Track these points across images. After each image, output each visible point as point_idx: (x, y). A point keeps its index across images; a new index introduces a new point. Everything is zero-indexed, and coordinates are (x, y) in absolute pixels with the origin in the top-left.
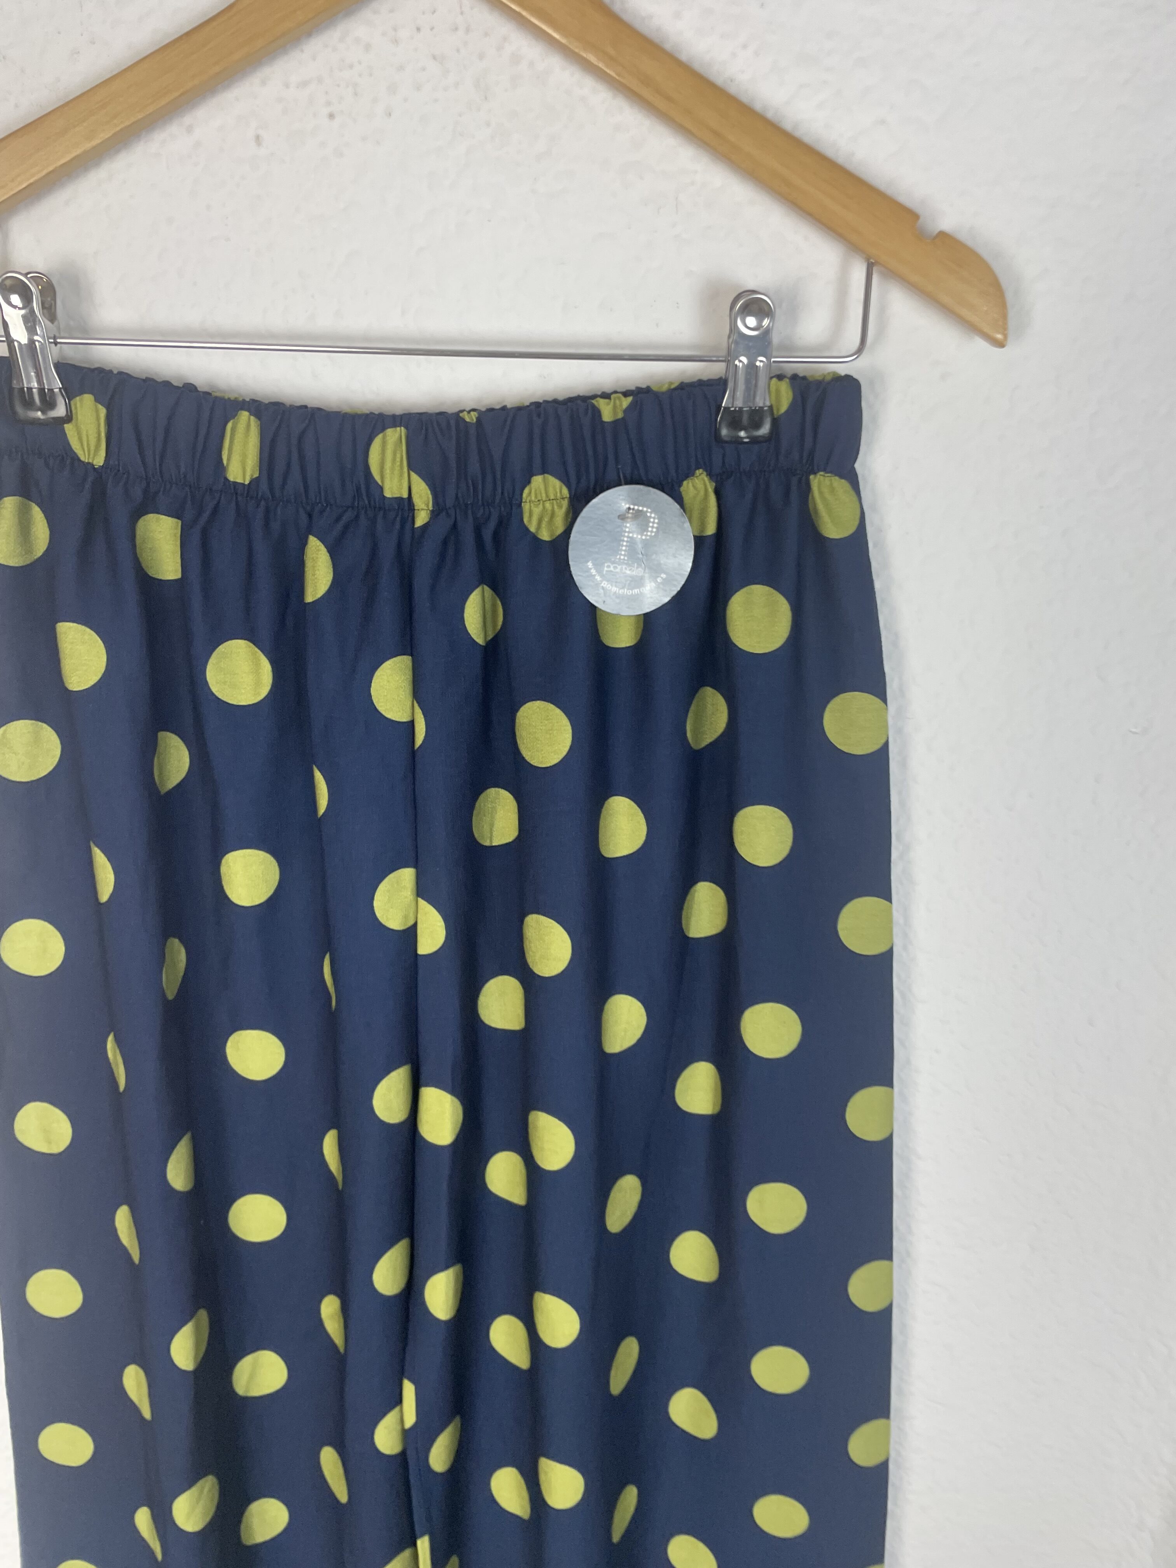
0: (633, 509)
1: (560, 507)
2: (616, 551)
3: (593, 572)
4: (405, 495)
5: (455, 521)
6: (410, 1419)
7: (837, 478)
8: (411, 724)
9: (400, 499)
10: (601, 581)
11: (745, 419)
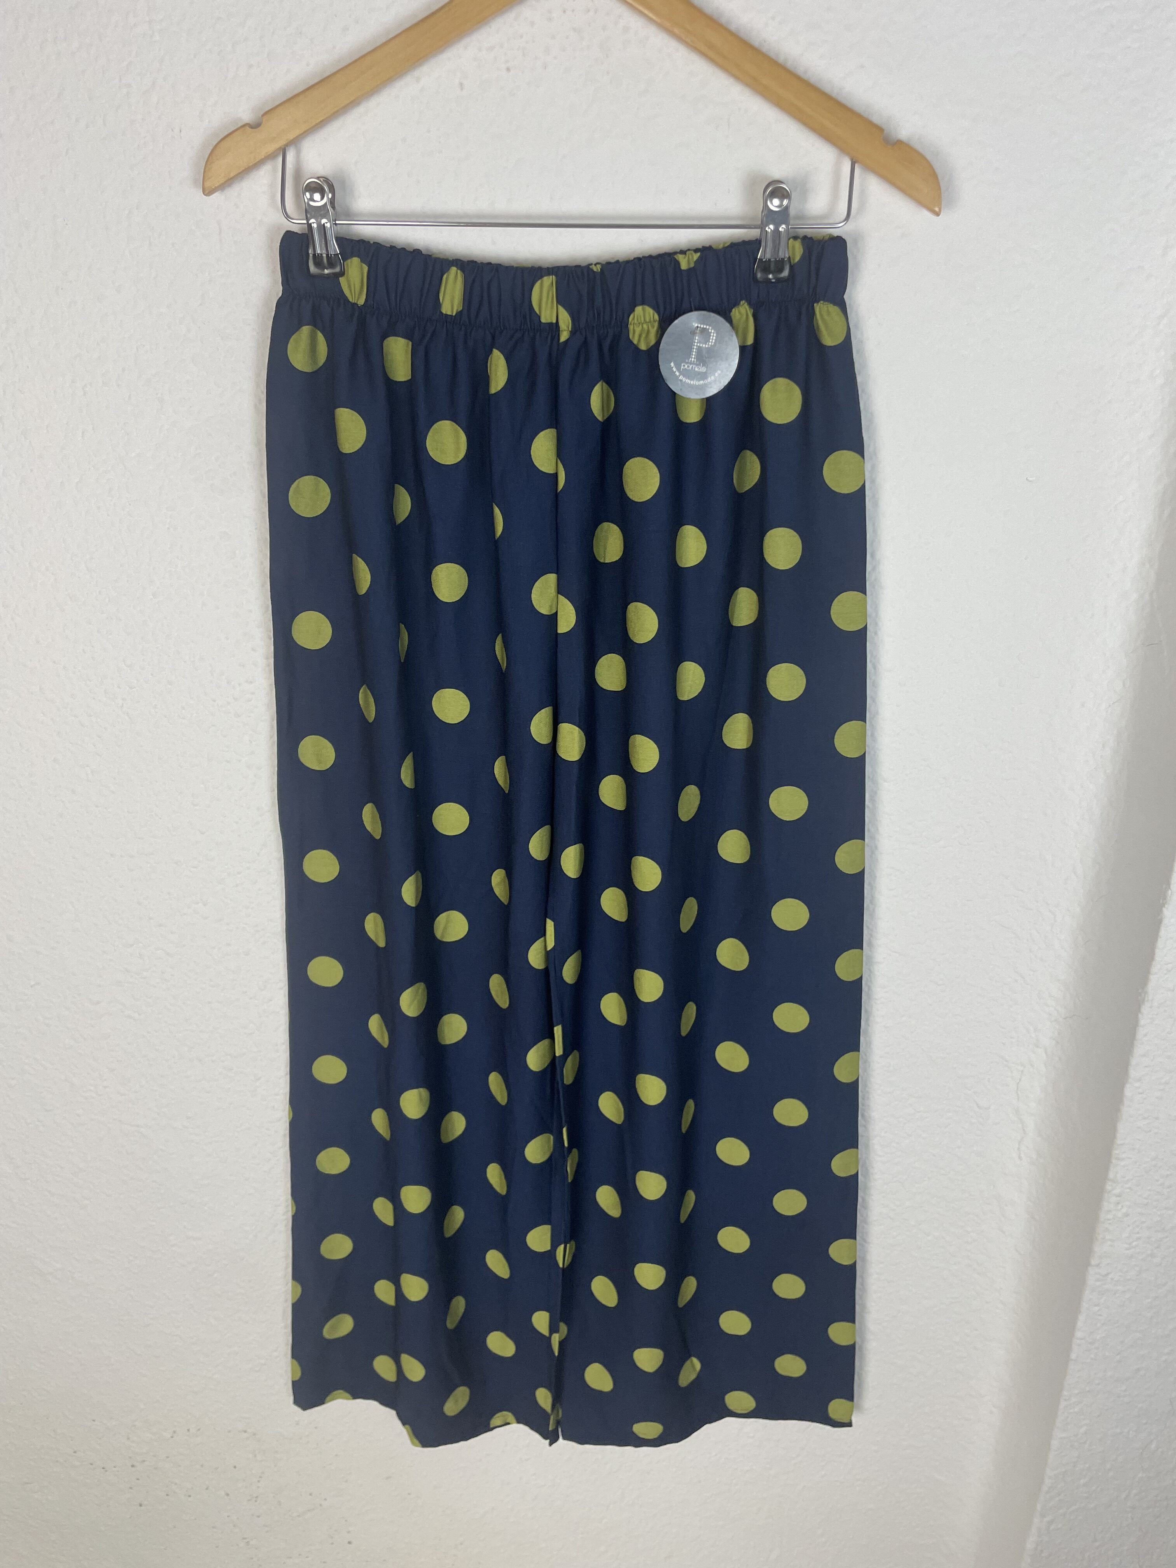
0: (700, 327)
1: (653, 327)
2: (689, 355)
3: (674, 369)
4: (554, 321)
5: (586, 338)
6: (551, 944)
7: (832, 305)
8: (556, 475)
9: (551, 324)
10: (680, 376)
11: (772, 266)
